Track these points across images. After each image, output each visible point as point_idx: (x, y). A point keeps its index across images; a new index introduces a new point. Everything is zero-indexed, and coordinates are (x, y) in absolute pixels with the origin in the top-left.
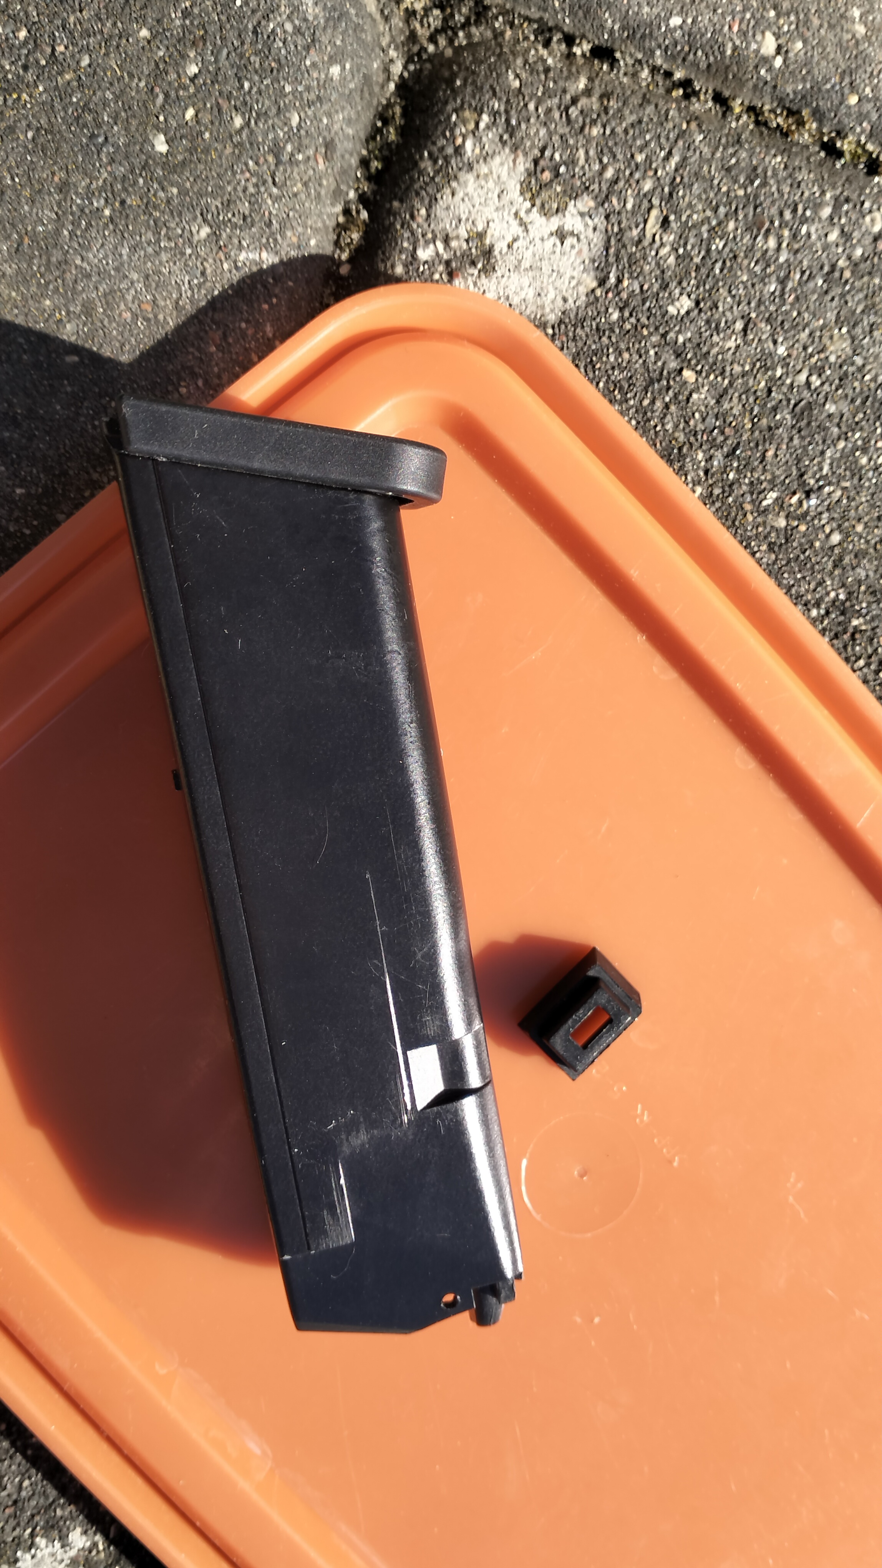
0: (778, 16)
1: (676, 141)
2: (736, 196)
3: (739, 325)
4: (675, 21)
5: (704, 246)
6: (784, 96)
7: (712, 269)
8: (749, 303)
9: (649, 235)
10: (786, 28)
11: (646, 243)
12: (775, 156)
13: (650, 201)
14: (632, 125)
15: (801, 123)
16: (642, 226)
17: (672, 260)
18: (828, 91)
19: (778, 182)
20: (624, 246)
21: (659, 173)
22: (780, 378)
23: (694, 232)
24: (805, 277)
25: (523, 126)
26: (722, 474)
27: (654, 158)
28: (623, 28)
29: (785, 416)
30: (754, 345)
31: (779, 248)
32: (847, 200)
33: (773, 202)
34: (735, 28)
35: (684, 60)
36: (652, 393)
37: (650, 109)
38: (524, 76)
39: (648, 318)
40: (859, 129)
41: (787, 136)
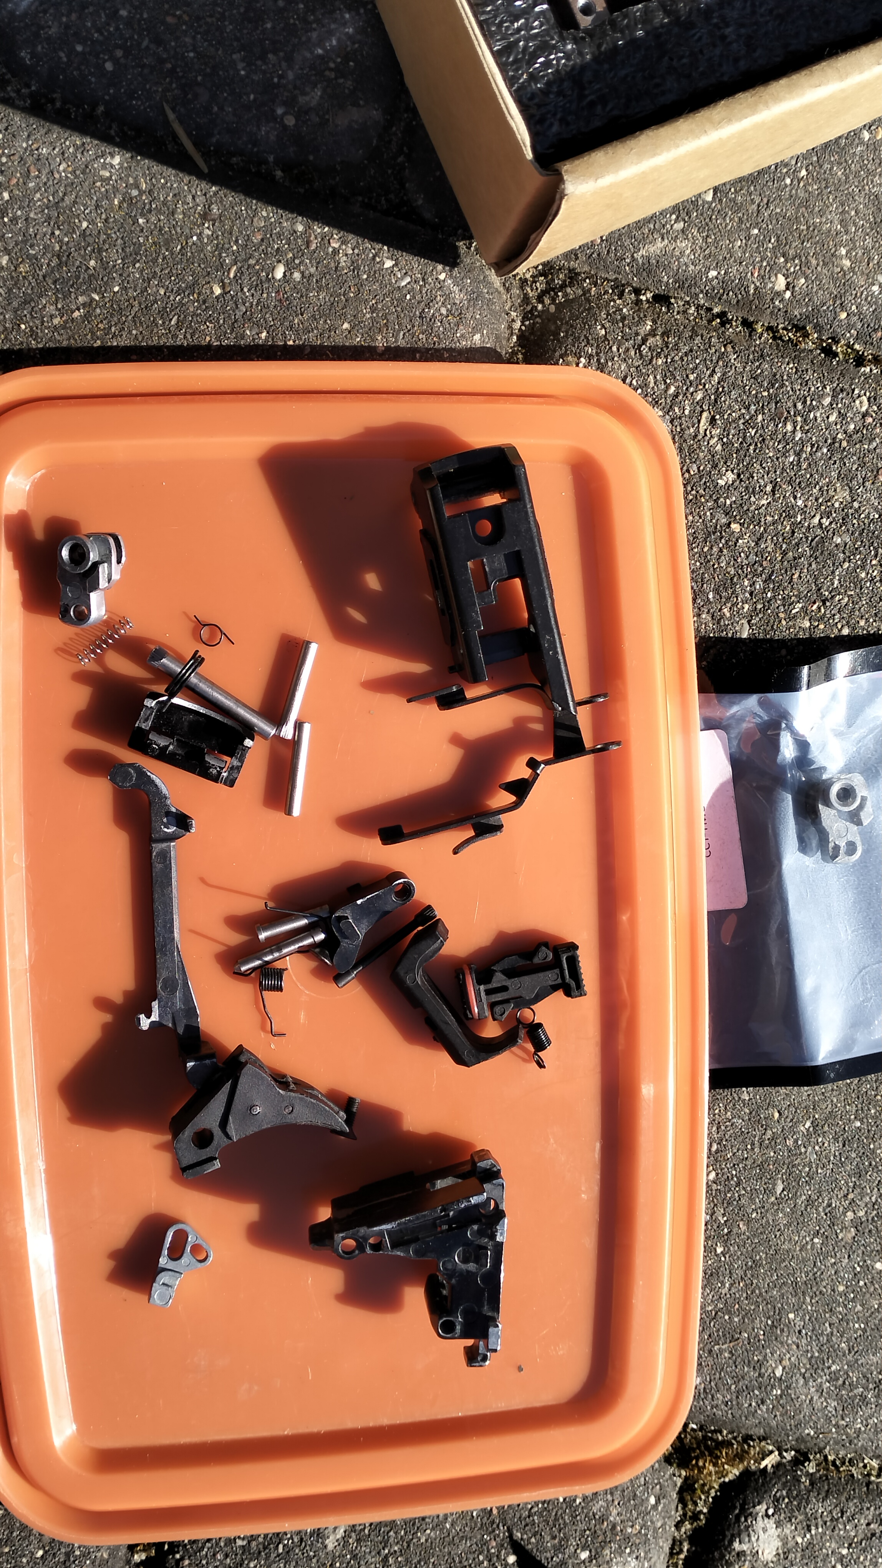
0: (786, 261)
1: (717, 362)
2: (763, 396)
3: (769, 488)
4: (713, 274)
5: (741, 435)
6: (792, 317)
7: (748, 450)
8: (775, 472)
9: (702, 431)
10: (792, 270)
11: (700, 437)
12: (788, 363)
13: (701, 407)
14: (686, 354)
15: (806, 335)
16: (696, 425)
17: (719, 447)
18: (824, 311)
19: (792, 383)
20: (685, 441)
21: (707, 386)
22: (800, 522)
23: (733, 426)
24: (814, 450)
25: (610, 364)
26: (762, 593)
27: (702, 376)
28: (675, 281)
29: (805, 548)
30: (780, 501)
31: (794, 431)
32: (842, 390)
33: (789, 398)
34: (756, 275)
35: (720, 299)
36: (711, 541)
37: (697, 340)
38: (607, 325)
39: (705, 489)
40: (848, 335)
41: (796, 345)
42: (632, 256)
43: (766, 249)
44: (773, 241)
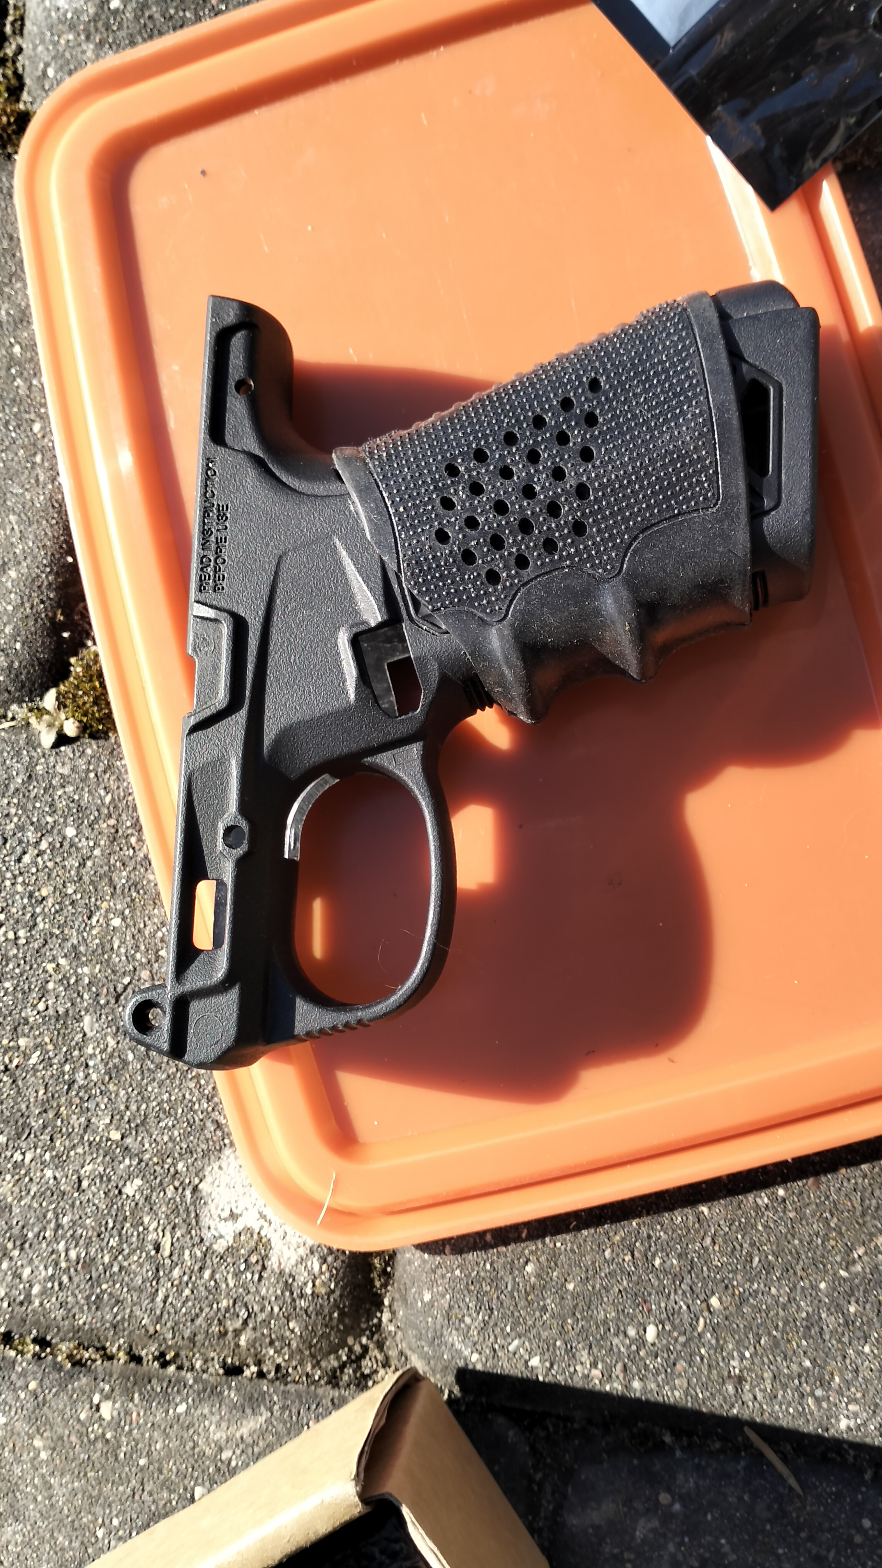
0: (104, 1435)
1: (162, 1313)
2: (107, 1283)
3: (85, 1184)
4: (182, 1408)
5: (124, 1238)
6: (88, 1374)
7: (114, 1222)
8: (81, 1203)
9: (168, 1234)
10: (96, 1426)
11: (169, 1228)
12: (84, 1324)
13: (172, 1261)
14: (197, 1316)
15: (70, 1357)
16: (175, 1240)
17: (146, 1220)
18: (53, 1387)
19: (77, 1303)
20: (184, 1221)
21: (170, 1284)
22: (46, 1151)
23: (134, 1246)
24: (42, 1234)
25: (279, 1292)
26: (75, 1068)
27: (176, 1294)
28: (221, 1393)
29: (36, 1124)
30: (71, 1171)
31: (67, 1251)
32: (22, 1303)
33: (78, 1286)
34: (134, 1415)
35: (170, 1381)
36: (140, 1115)
37: (187, 1333)
38: (288, 1333)
39: (155, 1171)
40: (24, 1364)
41: (79, 1344)
42: (272, 1413)
43: (127, 1445)
44: (122, 1455)
